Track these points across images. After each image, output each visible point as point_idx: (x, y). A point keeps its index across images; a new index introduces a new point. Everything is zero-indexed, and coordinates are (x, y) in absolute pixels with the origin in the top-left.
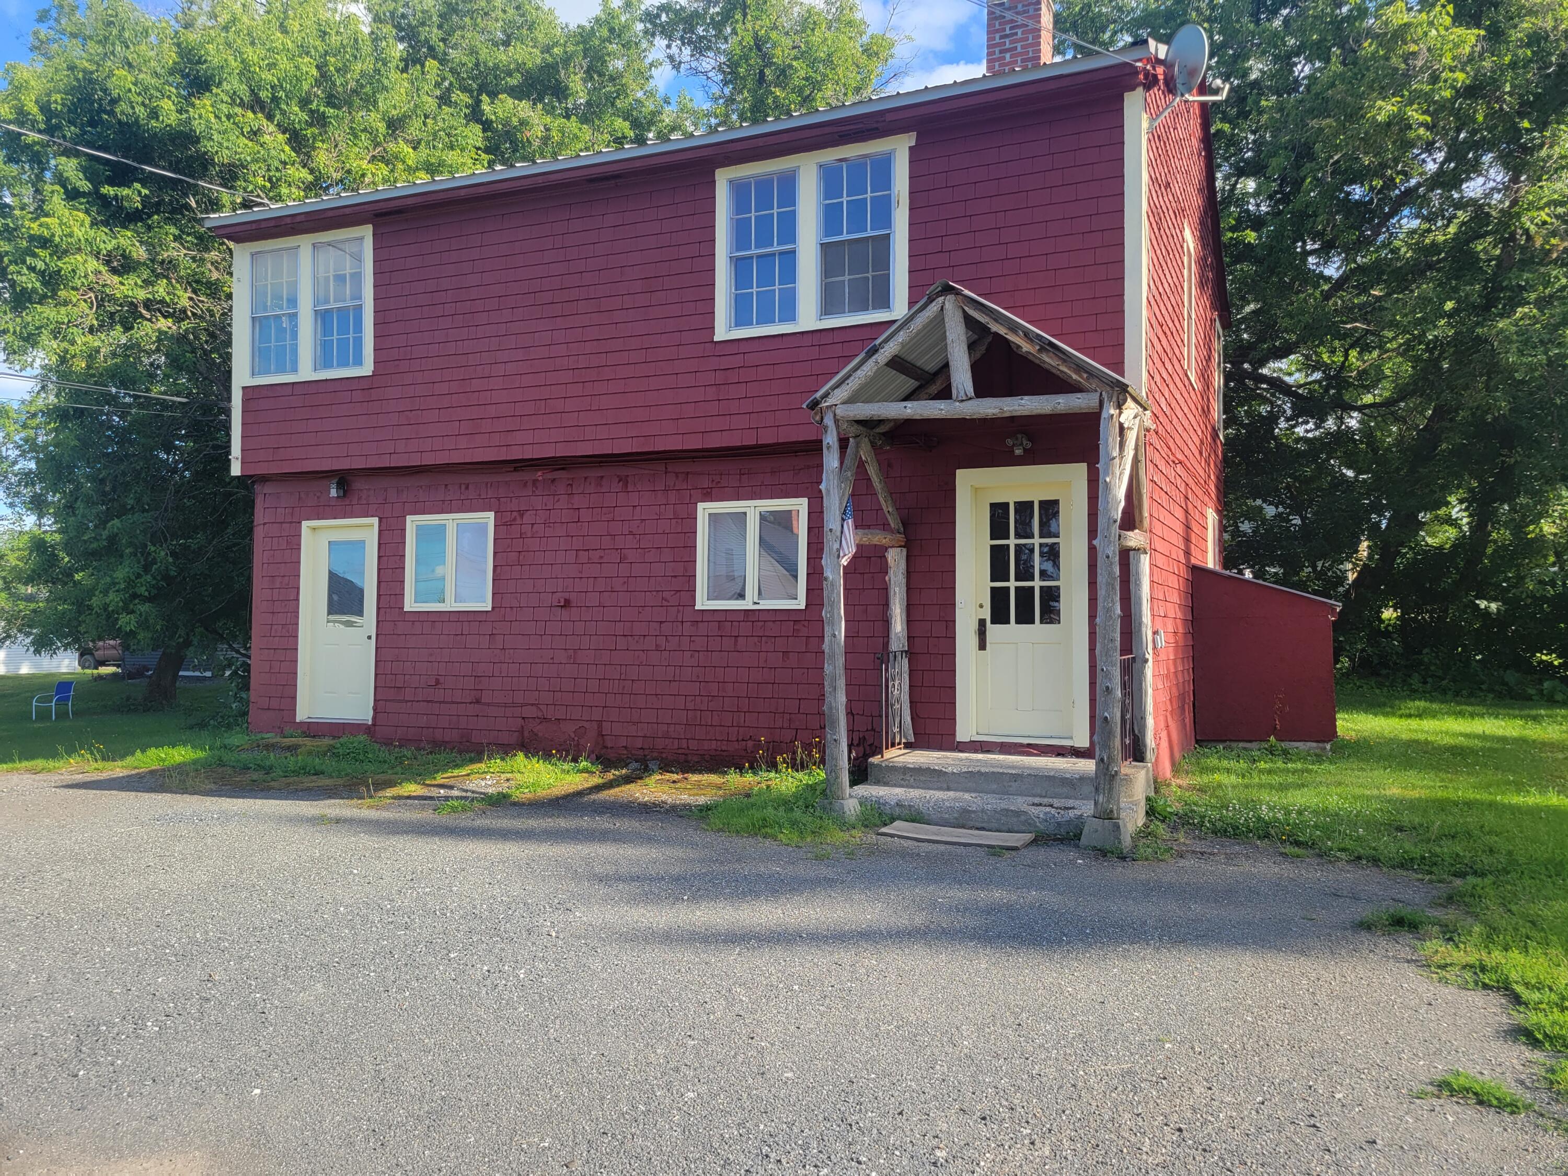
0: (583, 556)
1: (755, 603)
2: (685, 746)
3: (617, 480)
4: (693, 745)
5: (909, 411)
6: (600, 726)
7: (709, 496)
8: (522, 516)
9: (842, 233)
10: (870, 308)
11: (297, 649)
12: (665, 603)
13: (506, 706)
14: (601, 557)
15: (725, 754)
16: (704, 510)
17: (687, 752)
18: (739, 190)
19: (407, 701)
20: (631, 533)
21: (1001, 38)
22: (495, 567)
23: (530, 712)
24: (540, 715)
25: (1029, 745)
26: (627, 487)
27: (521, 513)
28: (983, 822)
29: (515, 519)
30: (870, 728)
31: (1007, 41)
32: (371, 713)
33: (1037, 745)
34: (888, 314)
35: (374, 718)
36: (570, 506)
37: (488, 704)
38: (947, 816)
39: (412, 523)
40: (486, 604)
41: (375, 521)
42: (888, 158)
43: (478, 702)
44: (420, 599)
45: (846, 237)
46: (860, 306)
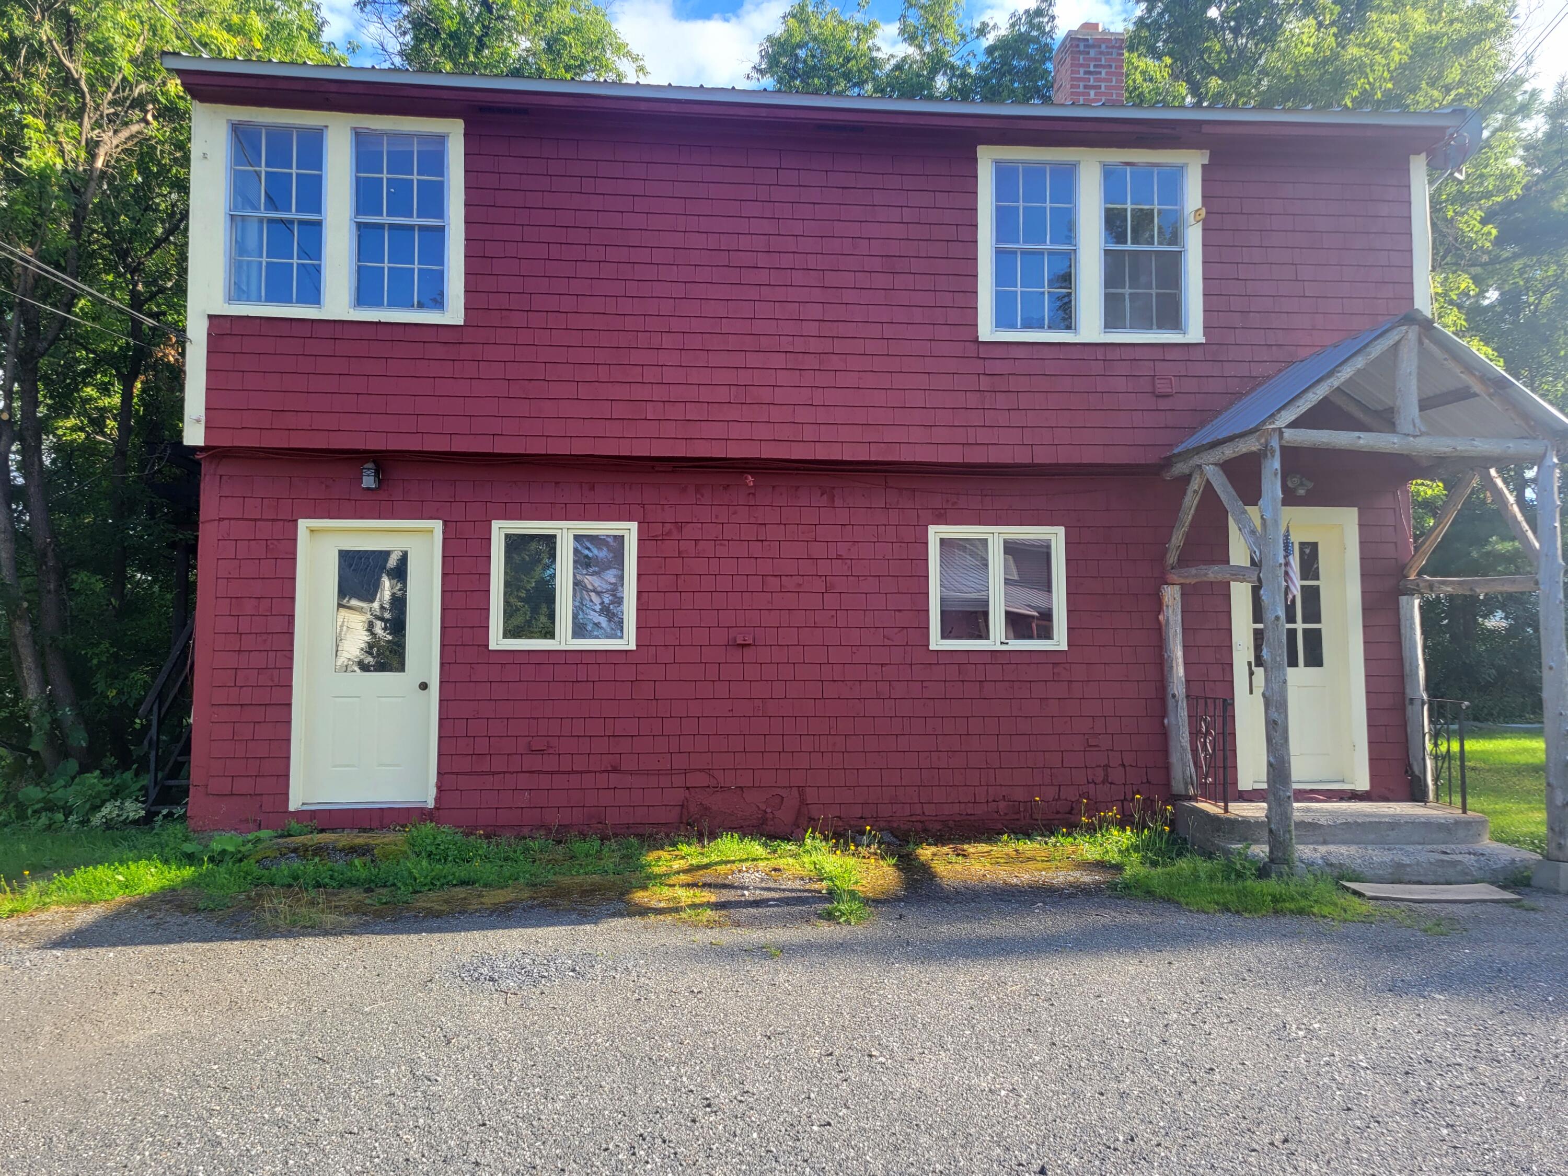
0: (774, 583)
1: (1002, 643)
2: (919, 811)
3: (819, 493)
4: (929, 810)
5: (1362, 441)
6: (802, 794)
7: (942, 519)
8: (680, 530)
9: (1126, 243)
10: (1155, 326)
11: (290, 705)
12: (887, 642)
13: (659, 773)
14: (799, 585)
15: (972, 818)
16: (936, 533)
17: (923, 818)
18: (1004, 173)
19: (494, 774)
20: (839, 557)
21: (1086, 73)
22: (639, 593)
23: (699, 780)
24: (713, 783)
25: (1312, 791)
26: (833, 501)
27: (679, 525)
28: (1420, 875)
29: (669, 532)
30: (1145, 781)
31: (1092, 78)
32: (433, 792)
33: (1318, 790)
34: (1180, 336)
35: (437, 799)
36: (752, 520)
37: (631, 773)
38: (1381, 872)
39: (500, 530)
40: (628, 641)
41: (437, 526)
42: (1180, 170)
43: (615, 770)
44: (509, 633)
45: (1129, 246)
46: (1143, 322)
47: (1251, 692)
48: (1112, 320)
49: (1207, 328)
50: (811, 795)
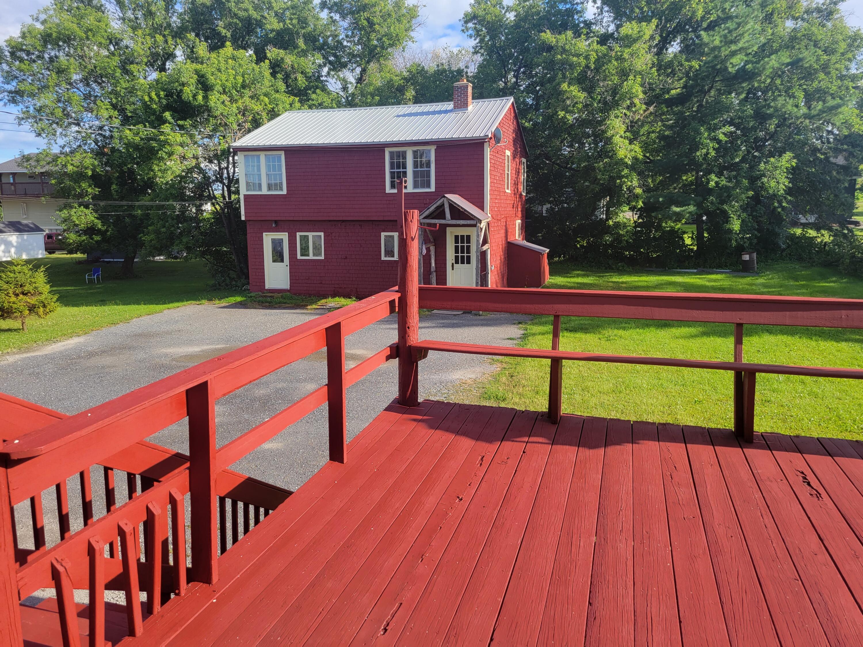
0: (350, 245)
3: (359, 225)
6: (356, 290)
7: (384, 231)
10: (425, 188)
11: (264, 269)
12: (373, 258)
13: (329, 284)
14: (355, 246)
16: (383, 234)
18: (391, 154)
19: (300, 283)
20: (363, 240)
22: (324, 247)
24: (339, 286)
26: (361, 227)
27: (332, 233)
29: (330, 235)
32: (290, 286)
34: (430, 190)
35: (291, 288)
36: (346, 232)
37: (324, 284)
39: (298, 234)
40: (322, 257)
41: (287, 233)
42: (430, 151)
43: (321, 283)
44: (302, 255)
45: (419, 169)
46: (423, 187)
47: (453, 269)
48: (415, 186)
49: (436, 188)
50: (358, 290)
